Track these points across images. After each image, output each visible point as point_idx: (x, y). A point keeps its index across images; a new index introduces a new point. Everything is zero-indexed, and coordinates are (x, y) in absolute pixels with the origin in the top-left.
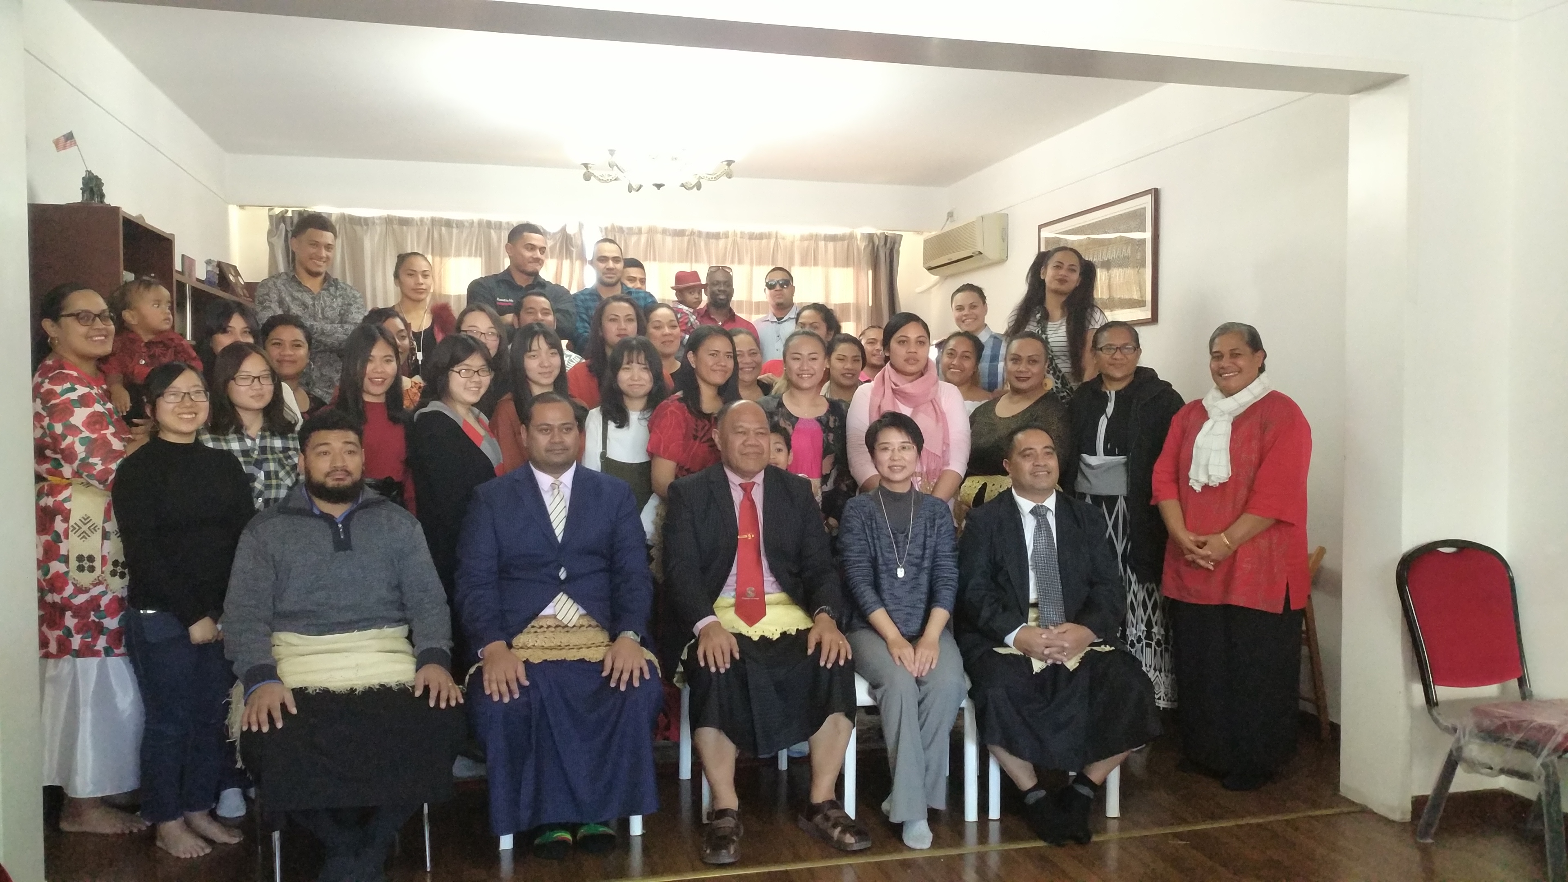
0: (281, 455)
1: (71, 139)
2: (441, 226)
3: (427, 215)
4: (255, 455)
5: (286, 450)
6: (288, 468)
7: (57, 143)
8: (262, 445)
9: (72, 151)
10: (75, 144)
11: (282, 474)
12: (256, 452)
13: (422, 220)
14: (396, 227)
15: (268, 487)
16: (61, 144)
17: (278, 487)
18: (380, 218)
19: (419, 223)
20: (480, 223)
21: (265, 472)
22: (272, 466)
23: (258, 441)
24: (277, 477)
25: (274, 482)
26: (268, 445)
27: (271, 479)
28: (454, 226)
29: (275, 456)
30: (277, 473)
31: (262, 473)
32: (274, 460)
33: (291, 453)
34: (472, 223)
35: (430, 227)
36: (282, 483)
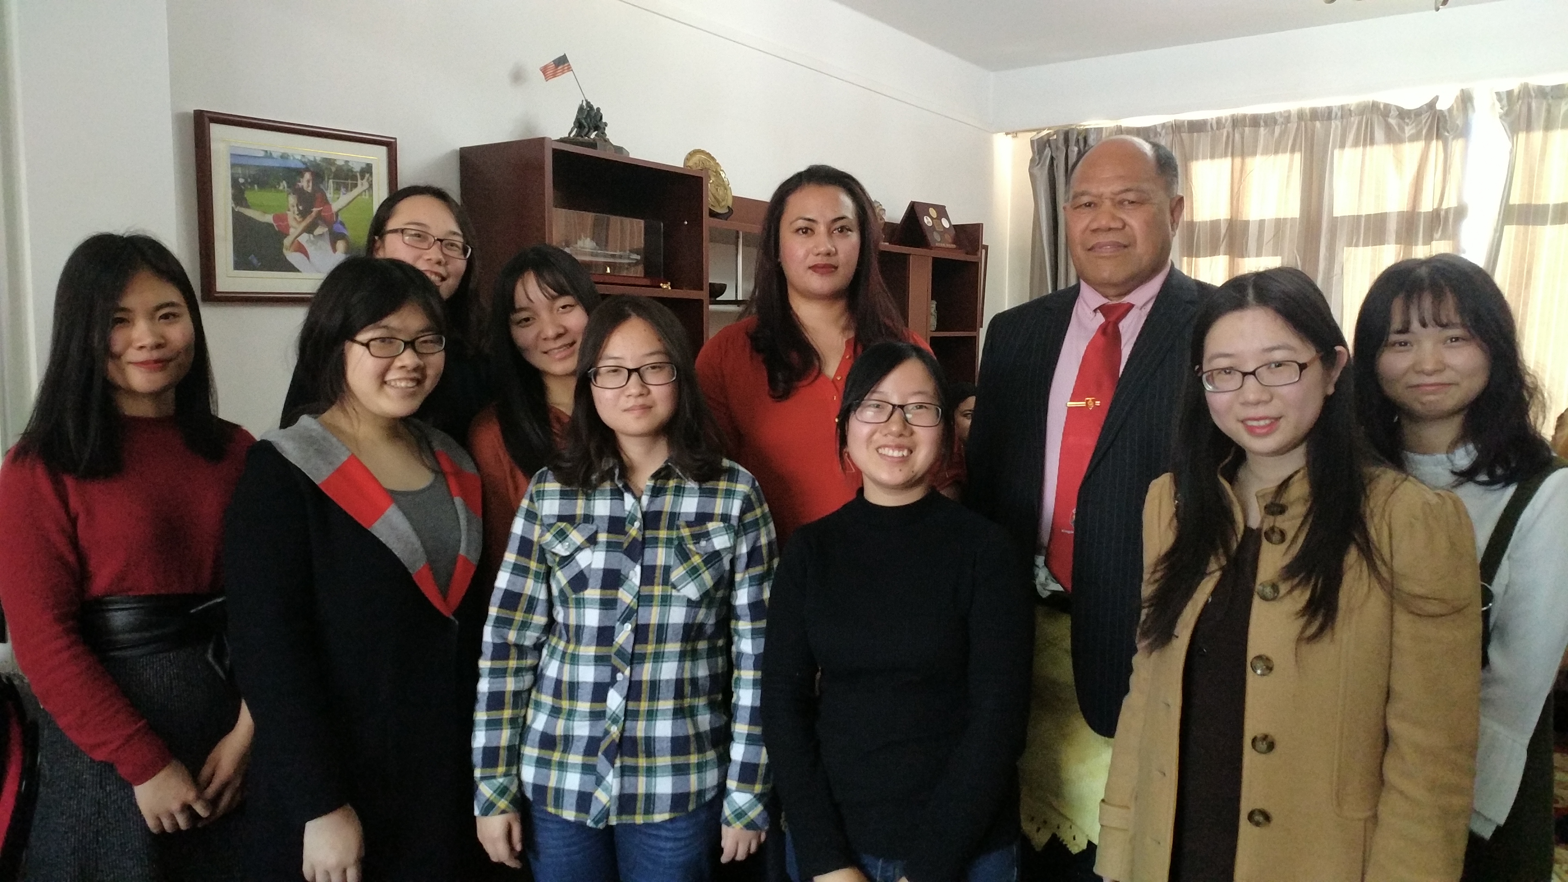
0: (685, 532)
1: (564, 63)
2: (1245, 126)
3: (1225, 113)
4: (634, 530)
5: (703, 518)
6: (696, 560)
7: (544, 70)
8: (655, 508)
9: (565, 79)
10: (569, 69)
11: (677, 574)
12: (637, 524)
13: (1219, 121)
14: (1185, 136)
15: (644, 600)
16: (549, 72)
17: (666, 601)
18: (1163, 126)
19: (1215, 127)
20: (1301, 115)
21: (642, 566)
22: (661, 556)
23: (645, 499)
24: (666, 581)
25: (658, 590)
26: (667, 508)
27: (652, 583)
28: (1262, 123)
29: (674, 534)
30: (667, 570)
31: (638, 569)
32: (669, 542)
33: (711, 526)
34: (1287, 117)
35: (1230, 130)
36: (674, 593)
